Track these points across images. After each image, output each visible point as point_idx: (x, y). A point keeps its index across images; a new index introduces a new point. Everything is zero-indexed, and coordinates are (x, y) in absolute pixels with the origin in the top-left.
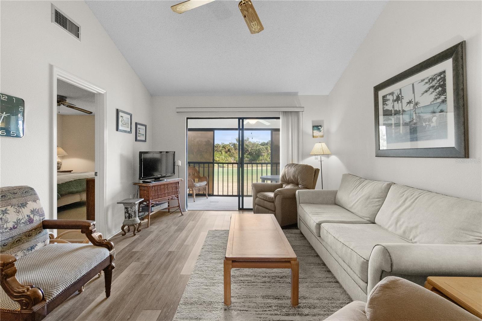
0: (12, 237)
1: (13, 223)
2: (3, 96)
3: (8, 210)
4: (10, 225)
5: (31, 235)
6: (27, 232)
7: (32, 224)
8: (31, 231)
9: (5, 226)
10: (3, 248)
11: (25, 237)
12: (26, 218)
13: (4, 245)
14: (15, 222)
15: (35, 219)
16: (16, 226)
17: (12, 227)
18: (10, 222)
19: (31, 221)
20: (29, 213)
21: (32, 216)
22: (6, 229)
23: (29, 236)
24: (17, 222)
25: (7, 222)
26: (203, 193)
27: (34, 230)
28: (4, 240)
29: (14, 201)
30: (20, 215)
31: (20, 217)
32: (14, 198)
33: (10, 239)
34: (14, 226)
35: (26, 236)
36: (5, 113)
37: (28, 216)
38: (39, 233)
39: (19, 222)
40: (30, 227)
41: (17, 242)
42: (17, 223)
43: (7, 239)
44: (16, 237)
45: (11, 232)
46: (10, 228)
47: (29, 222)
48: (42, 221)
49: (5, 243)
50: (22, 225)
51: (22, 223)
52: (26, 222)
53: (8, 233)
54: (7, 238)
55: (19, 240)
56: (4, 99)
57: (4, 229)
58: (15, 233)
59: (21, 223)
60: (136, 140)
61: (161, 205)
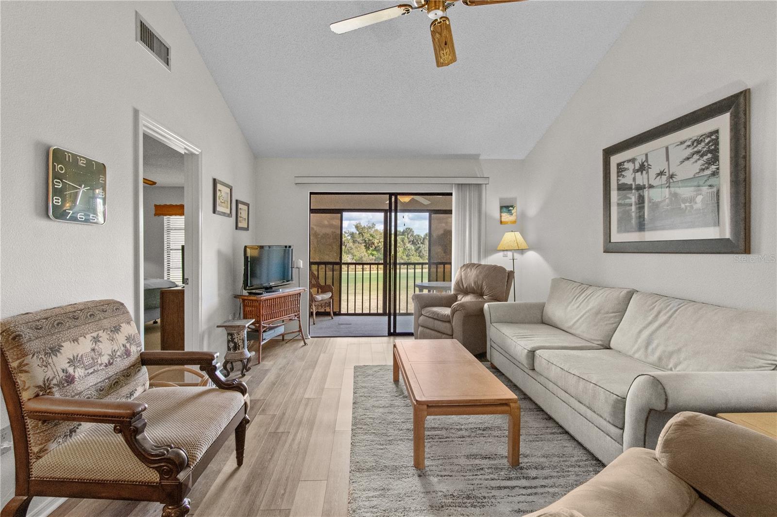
0: (109, 378)
1: (108, 357)
2: (81, 159)
3: (101, 337)
4: (105, 359)
5: (130, 375)
6: (125, 370)
7: (129, 358)
8: (130, 368)
9: (99, 362)
10: (99, 395)
11: (122, 378)
12: (123, 348)
13: (100, 390)
15: (131, 350)
17: (107, 362)
18: (104, 354)
19: (128, 353)
20: (124, 342)
21: (128, 346)
22: (101, 365)
23: (128, 376)
24: (113, 354)
25: (100, 355)
26: (324, 311)
27: (132, 367)
28: (100, 382)
29: (106, 323)
30: (115, 344)
31: (115, 347)
32: (105, 318)
33: (107, 381)
34: (109, 361)
35: (124, 376)
36: (83, 186)
37: (123, 345)
38: (138, 372)
39: (114, 355)
40: (127, 362)
41: (114, 385)
42: (113, 356)
43: (103, 381)
44: (114, 377)
45: (107, 370)
46: (105, 364)
47: (126, 354)
48: (139, 353)
50: (118, 360)
51: (119, 356)
52: (122, 354)
53: (104, 372)
54: (103, 379)
55: (117, 382)
56: (82, 163)
57: (98, 366)
58: (112, 371)
59: (117, 356)
60: (237, 228)
61: (276, 329)
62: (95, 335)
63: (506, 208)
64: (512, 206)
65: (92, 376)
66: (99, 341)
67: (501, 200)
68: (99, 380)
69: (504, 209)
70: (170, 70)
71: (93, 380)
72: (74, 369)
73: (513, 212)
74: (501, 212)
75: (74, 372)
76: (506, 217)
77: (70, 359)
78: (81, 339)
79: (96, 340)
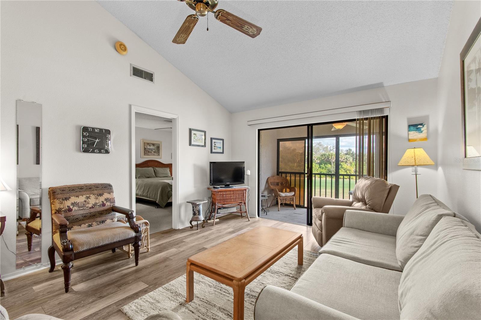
0: (90, 213)
2: (97, 129)
3: (91, 197)
4: (90, 206)
5: (103, 214)
6: (100, 211)
7: (104, 207)
8: (103, 211)
9: (87, 206)
10: (84, 218)
11: (98, 214)
12: (101, 203)
13: (84, 217)
14: (93, 204)
15: (107, 204)
16: (93, 207)
17: (91, 207)
18: (90, 204)
19: (104, 205)
20: (103, 200)
21: (105, 202)
22: (87, 207)
23: (101, 214)
25: (88, 203)
27: (105, 211)
28: (85, 214)
29: (95, 192)
30: (98, 201)
31: (97, 202)
32: (96, 190)
33: (89, 214)
34: (92, 207)
36: (97, 139)
37: (102, 202)
38: (108, 213)
40: (102, 208)
41: (93, 216)
42: (95, 205)
43: (87, 214)
44: (93, 213)
45: (90, 210)
47: (102, 205)
48: (112, 206)
49: (85, 216)
50: (97, 207)
52: (100, 205)
53: (88, 210)
55: (95, 215)
56: (97, 131)
57: (86, 207)
58: (92, 210)
59: (97, 205)
60: (212, 152)
61: (229, 209)
62: (88, 196)
63: (415, 126)
64: (421, 124)
65: (81, 210)
66: (89, 198)
67: (409, 120)
68: (84, 213)
69: (412, 128)
70: (154, 83)
71: (82, 212)
72: (73, 207)
73: (422, 129)
74: (409, 131)
75: (73, 208)
76: (414, 135)
77: (72, 203)
78: (81, 196)
79: (88, 198)
